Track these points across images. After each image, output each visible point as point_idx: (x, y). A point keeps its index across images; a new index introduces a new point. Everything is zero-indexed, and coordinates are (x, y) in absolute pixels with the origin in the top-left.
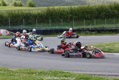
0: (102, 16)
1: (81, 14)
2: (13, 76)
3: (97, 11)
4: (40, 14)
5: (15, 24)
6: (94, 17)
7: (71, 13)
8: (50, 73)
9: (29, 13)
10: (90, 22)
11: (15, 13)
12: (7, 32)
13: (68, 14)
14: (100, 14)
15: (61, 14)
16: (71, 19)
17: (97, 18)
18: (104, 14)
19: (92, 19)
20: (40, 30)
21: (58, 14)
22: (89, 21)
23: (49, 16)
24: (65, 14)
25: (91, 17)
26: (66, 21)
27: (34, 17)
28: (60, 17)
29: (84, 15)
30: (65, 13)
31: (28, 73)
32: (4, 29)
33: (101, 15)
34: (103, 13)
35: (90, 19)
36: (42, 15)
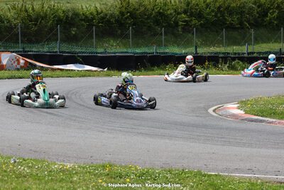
0: (270, 19)
1: (213, 14)
2: (67, 182)
3: (259, 7)
4: (102, 12)
5: (33, 39)
6: (248, 22)
7: (185, 12)
8: (169, 176)
9: (73, 9)
10: (239, 37)
11: (33, 9)
12: (18, 61)
13: (179, 14)
14: (266, 15)
15: (160, 13)
16: (187, 28)
17: (257, 24)
18: (276, 14)
19: (242, 28)
20: (108, 55)
21: (151, 14)
22: (235, 34)
23: (126, 18)
24: (171, 14)
25: (241, 23)
26: (173, 34)
27: (84, 20)
28: (157, 22)
29: (223, 16)
30: (169, 12)
31: (108, 175)
32: (12, 52)
33: (268, 19)
34: (274, 12)
35: (238, 28)
36: (106, 15)
